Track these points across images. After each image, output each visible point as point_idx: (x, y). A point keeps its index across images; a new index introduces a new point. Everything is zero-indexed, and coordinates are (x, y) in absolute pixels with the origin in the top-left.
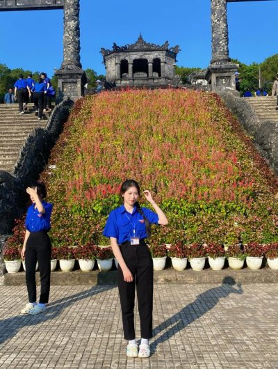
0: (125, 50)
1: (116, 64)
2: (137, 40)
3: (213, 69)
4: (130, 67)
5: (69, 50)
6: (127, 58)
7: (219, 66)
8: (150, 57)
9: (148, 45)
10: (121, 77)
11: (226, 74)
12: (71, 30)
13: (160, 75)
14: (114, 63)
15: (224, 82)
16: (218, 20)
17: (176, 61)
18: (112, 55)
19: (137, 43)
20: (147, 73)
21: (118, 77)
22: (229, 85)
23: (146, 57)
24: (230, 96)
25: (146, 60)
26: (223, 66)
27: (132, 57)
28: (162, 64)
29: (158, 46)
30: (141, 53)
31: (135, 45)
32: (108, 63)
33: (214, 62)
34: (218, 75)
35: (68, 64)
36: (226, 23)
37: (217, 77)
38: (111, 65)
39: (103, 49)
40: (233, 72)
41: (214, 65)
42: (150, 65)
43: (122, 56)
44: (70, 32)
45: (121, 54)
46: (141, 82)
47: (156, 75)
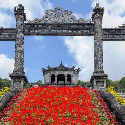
0: (53, 70)
1: (49, 76)
2: (60, 65)
3: (94, 77)
4: (56, 78)
5: (17, 63)
6: (54, 74)
7: (97, 75)
8: (66, 73)
9: (65, 68)
10: (52, 83)
11: (101, 80)
12: (19, 52)
13: (70, 83)
14: (48, 76)
15: (100, 84)
16: (98, 50)
17: (78, 76)
18: (47, 72)
19: (59, 66)
20: (64, 81)
21: (50, 83)
22: (103, 86)
23: (64, 73)
24: (103, 92)
25: (63, 75)
26: (100, 75)
27: (57, 73)
28: (71, 77)
29: (70, 68)
30: (61, 72)
31: (59, 67)
32: (45, 75)
33: (95, 73)
34: (97, 80)
35: (17, 71)
36: (102, 52)
37: (96, 81)
38: (46, 76)
39: (43, 68)
40: (105, 78)
41: (95, 75)
42: (66, 78)
43: (52, 73)
44: (18, 53)
45: (51, 71)
46: (61, 86)
47: (69, 83)
